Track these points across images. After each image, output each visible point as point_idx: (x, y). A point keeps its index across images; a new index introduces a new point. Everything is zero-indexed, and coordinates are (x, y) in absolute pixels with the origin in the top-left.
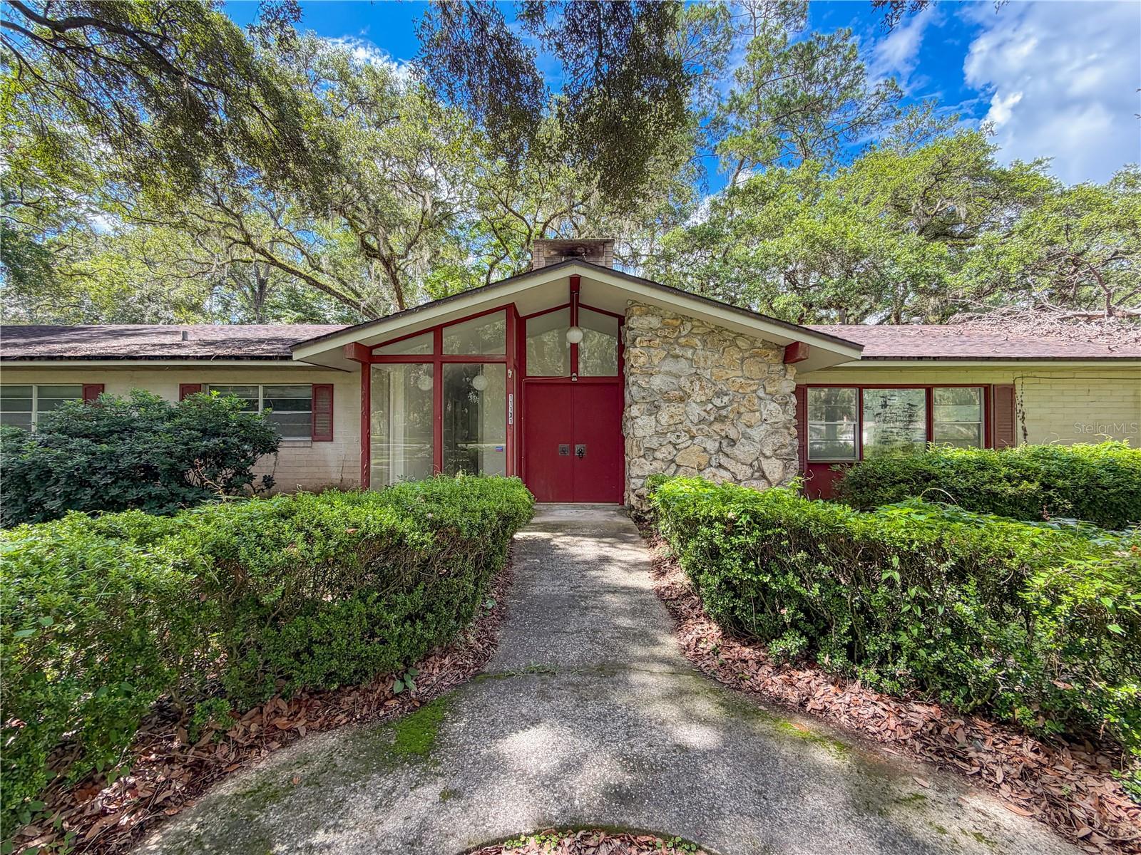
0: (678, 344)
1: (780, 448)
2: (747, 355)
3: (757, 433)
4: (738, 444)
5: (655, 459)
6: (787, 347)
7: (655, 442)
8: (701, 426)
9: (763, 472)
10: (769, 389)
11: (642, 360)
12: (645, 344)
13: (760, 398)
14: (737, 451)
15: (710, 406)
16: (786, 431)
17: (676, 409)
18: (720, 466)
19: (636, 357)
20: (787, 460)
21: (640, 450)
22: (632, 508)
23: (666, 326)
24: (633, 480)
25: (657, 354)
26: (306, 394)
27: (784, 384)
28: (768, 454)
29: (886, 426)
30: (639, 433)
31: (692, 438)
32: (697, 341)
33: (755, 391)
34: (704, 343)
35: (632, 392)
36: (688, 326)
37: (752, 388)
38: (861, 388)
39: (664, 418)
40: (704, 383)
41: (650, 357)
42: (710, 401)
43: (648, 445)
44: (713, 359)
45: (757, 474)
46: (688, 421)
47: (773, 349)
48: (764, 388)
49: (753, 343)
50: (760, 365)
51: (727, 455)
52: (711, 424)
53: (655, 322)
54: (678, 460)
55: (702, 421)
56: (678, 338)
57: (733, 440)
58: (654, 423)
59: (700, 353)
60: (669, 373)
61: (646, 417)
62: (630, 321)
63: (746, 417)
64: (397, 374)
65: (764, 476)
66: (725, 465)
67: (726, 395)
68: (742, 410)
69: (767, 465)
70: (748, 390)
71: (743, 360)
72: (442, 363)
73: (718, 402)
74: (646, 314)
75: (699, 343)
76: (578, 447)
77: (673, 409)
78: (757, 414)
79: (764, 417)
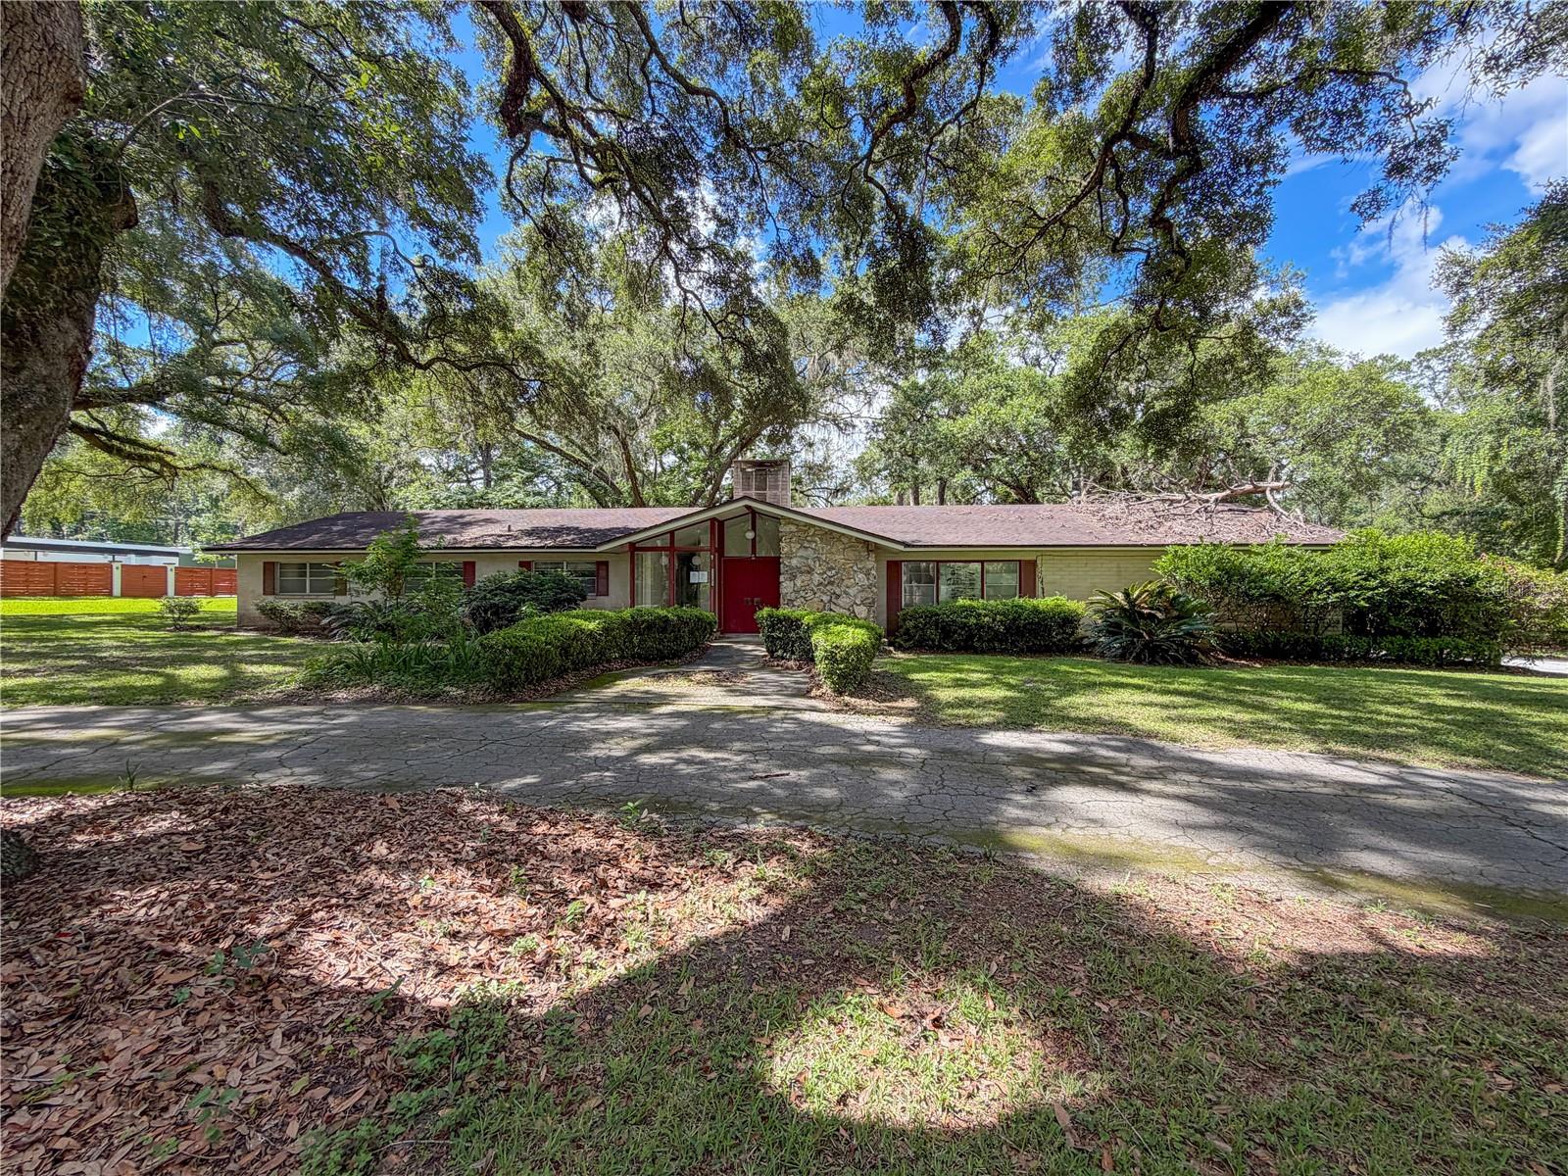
0: (807, 541)
1: (865, 599)
3: (851, 591)
4: (841, 597)
5: (793, 606)
7: (793, 596)
8: (820, 587)
10: (860, 566)
11: (787, 549)
12: (789, 540)
13: (854, 571)
14: (840, 602)
15: (825, 576)
17: (805, 577)
19: (785, 547)
20: (869, 607)
23: (800, 530)
25: (795, 547)
26: (593, 567)
27: (868, 563)
28: (858, 603)
30: (787, 590)
31: (815, 594)
32: (817, 539)
34: (822, 540)
35: (783, 567)
36: (813, 530)
37: (850, 566)
39: (799, 583)
40: (822, 563)
41: (792, 547)
42: (825, 573)
43: (791, 597)
44: (827, 548)
46: (812, 584)
48: (857, 565)
50: (854, 552)
51: (835, 604)
52: (826, 586)
53: (793, 530)
55: (821, 584)
56: (807, 537)
57: (838, 595)
58: (793, 585)
59: (820, 545)
60: (802, 557)
61: (790, 582)
63: (846, 582)
64: (648, 557)
67: (834, 569)
68: (844, 578)
69: (857, 609)
70: (848, 566)
72: (674, 551)
73: (829, 573)
74: (788, 524)
75: (819, 540)
76: (756, 599)
77: (803, 577)
78: (852, 580)
79: (856, 582)
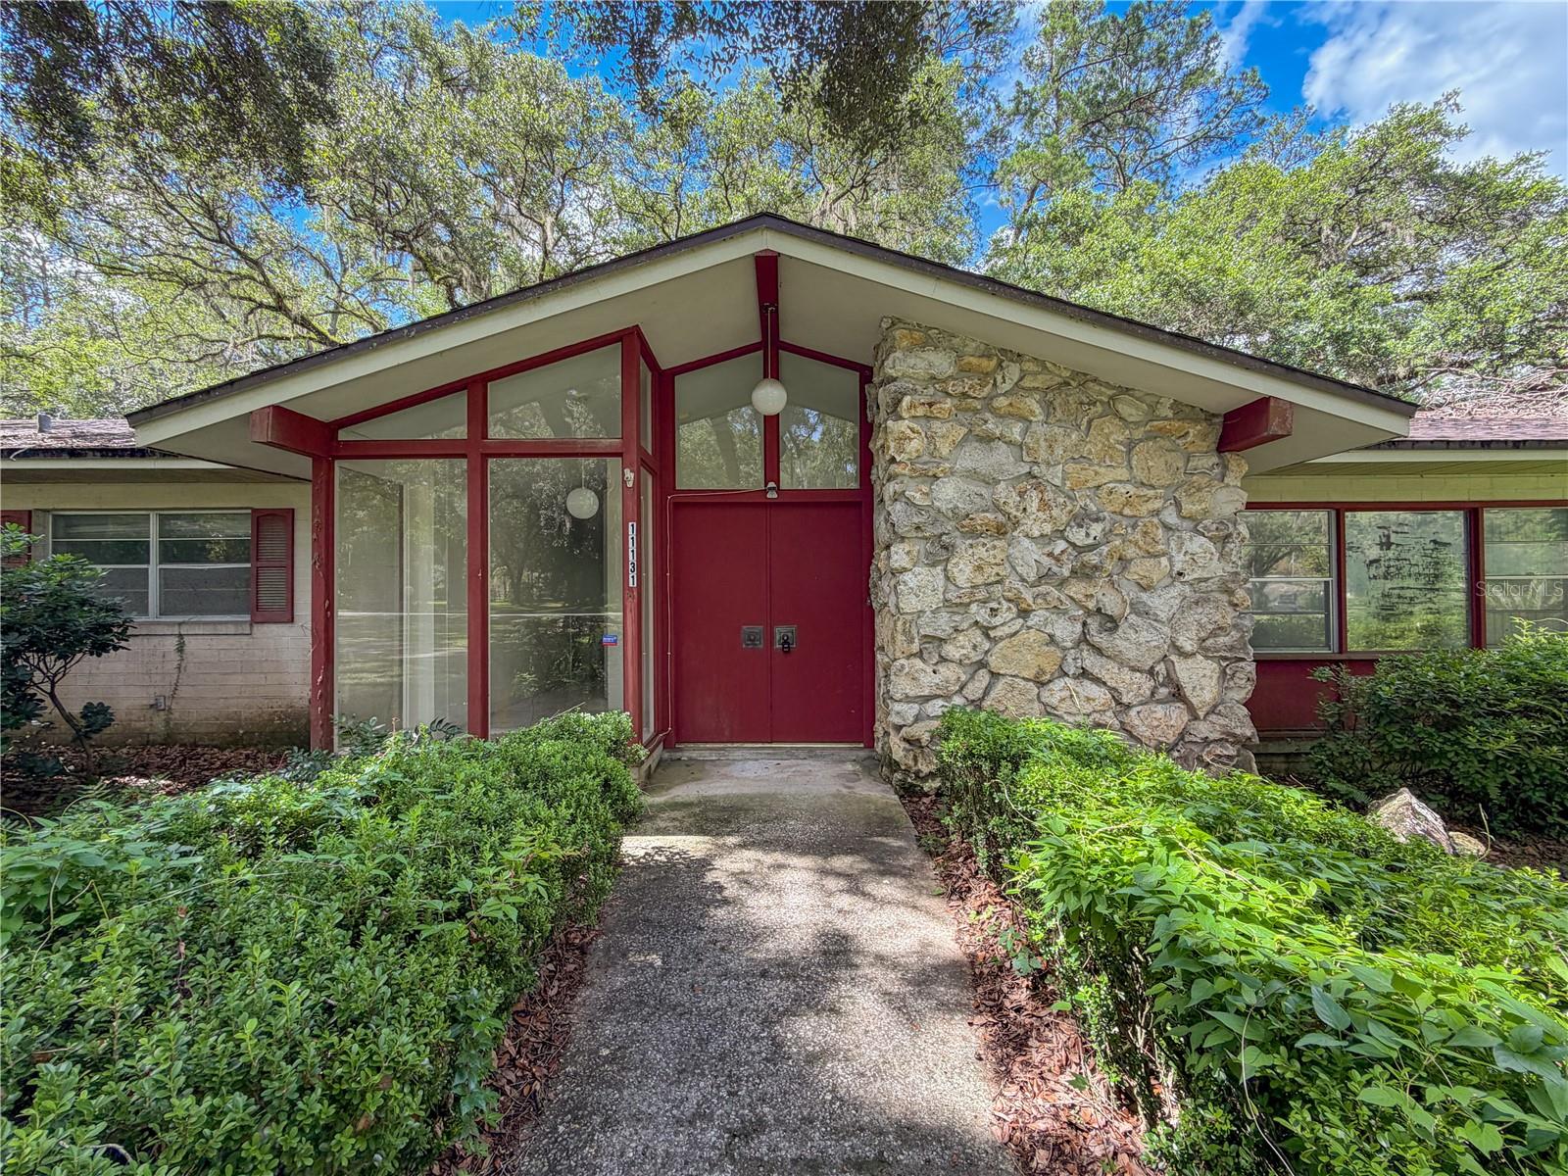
0: (994, 411)
1: (1213, 634)
2: (1138, 434)
3: (1163, 603)
4: (1123, 626)
5: (943, 660)
6: (1228, 416)
7: (943, 624)
8: (1042, 589)
9: (1179, 687)
10: (1188, 508)
11: (915, 445)
12: (920, 411)
13: (1167, 527)
14: (1121, 642)
15: (1061, 545)
16: (1225, 598)
17: (987, 551)
18: (1084, 674)
19: (903, 439)
20: (1228, 662)
21: (911, 641)
22: (894, 766)
23: (965, 371)
24: (897, 707)
25: (948, 433)
26: (241, 529)
27: (1222, 495)
28: (1188, 647)
29: (1389, 584)
30: (909, 604)
31: (1024, 613)
32: (1033, 404)
33: (1157, 513)
34: (1049, 407)
35: (892, 513)
36: (1013, 371)
37: (1151, 506)
38: (1339, 511)
39: (963, 570)
40: (1049, 495)
41: (931, 438)
42: (1060, 534)
43: (929, 631)
44: (1068, 442)
45: (1163, 691)
46: (1014, 578)
47: (1197, 421)
48: (1178, 505)
49: (1153, 408)
50: (1169, 457)
51: (1099, 651)
52: (1062, 583)
53: (941, 363)
54: (994, 662)
55: (1044, 577)
56: (990, 398)
57: (1111, 619)
58: (940, 582)
59: (1039, 429)
60: (972, 475)
61: (924, 570)
62: (889, 363)
63: (1140, 568)
65: (1178, 695)
66: (1096, 672)
67: (1097, 520)
68: (1131, 552)
69: (1186, 672)
70: (1144, 509)
71: (1130, 446)
72: (486, 456)
73: (1078, 536)
74: (923, 346)
75: (1038, 410)
76: (780, 631)
77: (981, 552)
78: (1164, 561)
79: (1178, 567)
